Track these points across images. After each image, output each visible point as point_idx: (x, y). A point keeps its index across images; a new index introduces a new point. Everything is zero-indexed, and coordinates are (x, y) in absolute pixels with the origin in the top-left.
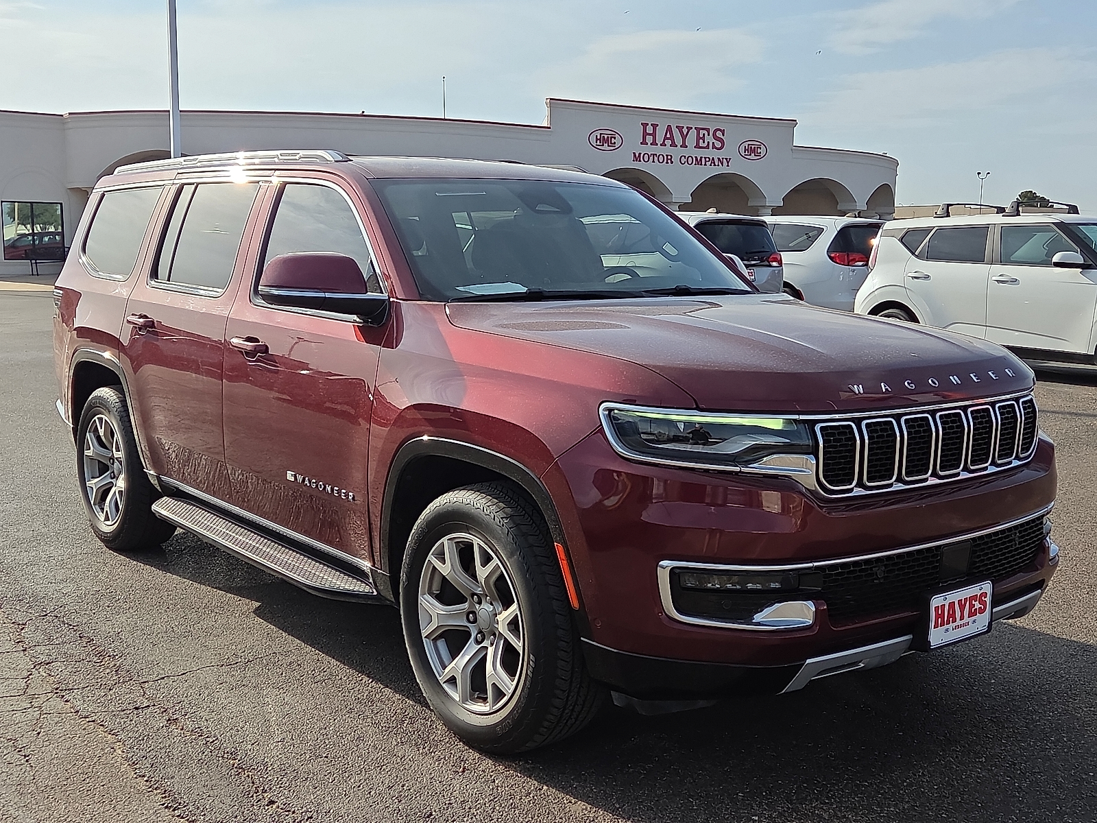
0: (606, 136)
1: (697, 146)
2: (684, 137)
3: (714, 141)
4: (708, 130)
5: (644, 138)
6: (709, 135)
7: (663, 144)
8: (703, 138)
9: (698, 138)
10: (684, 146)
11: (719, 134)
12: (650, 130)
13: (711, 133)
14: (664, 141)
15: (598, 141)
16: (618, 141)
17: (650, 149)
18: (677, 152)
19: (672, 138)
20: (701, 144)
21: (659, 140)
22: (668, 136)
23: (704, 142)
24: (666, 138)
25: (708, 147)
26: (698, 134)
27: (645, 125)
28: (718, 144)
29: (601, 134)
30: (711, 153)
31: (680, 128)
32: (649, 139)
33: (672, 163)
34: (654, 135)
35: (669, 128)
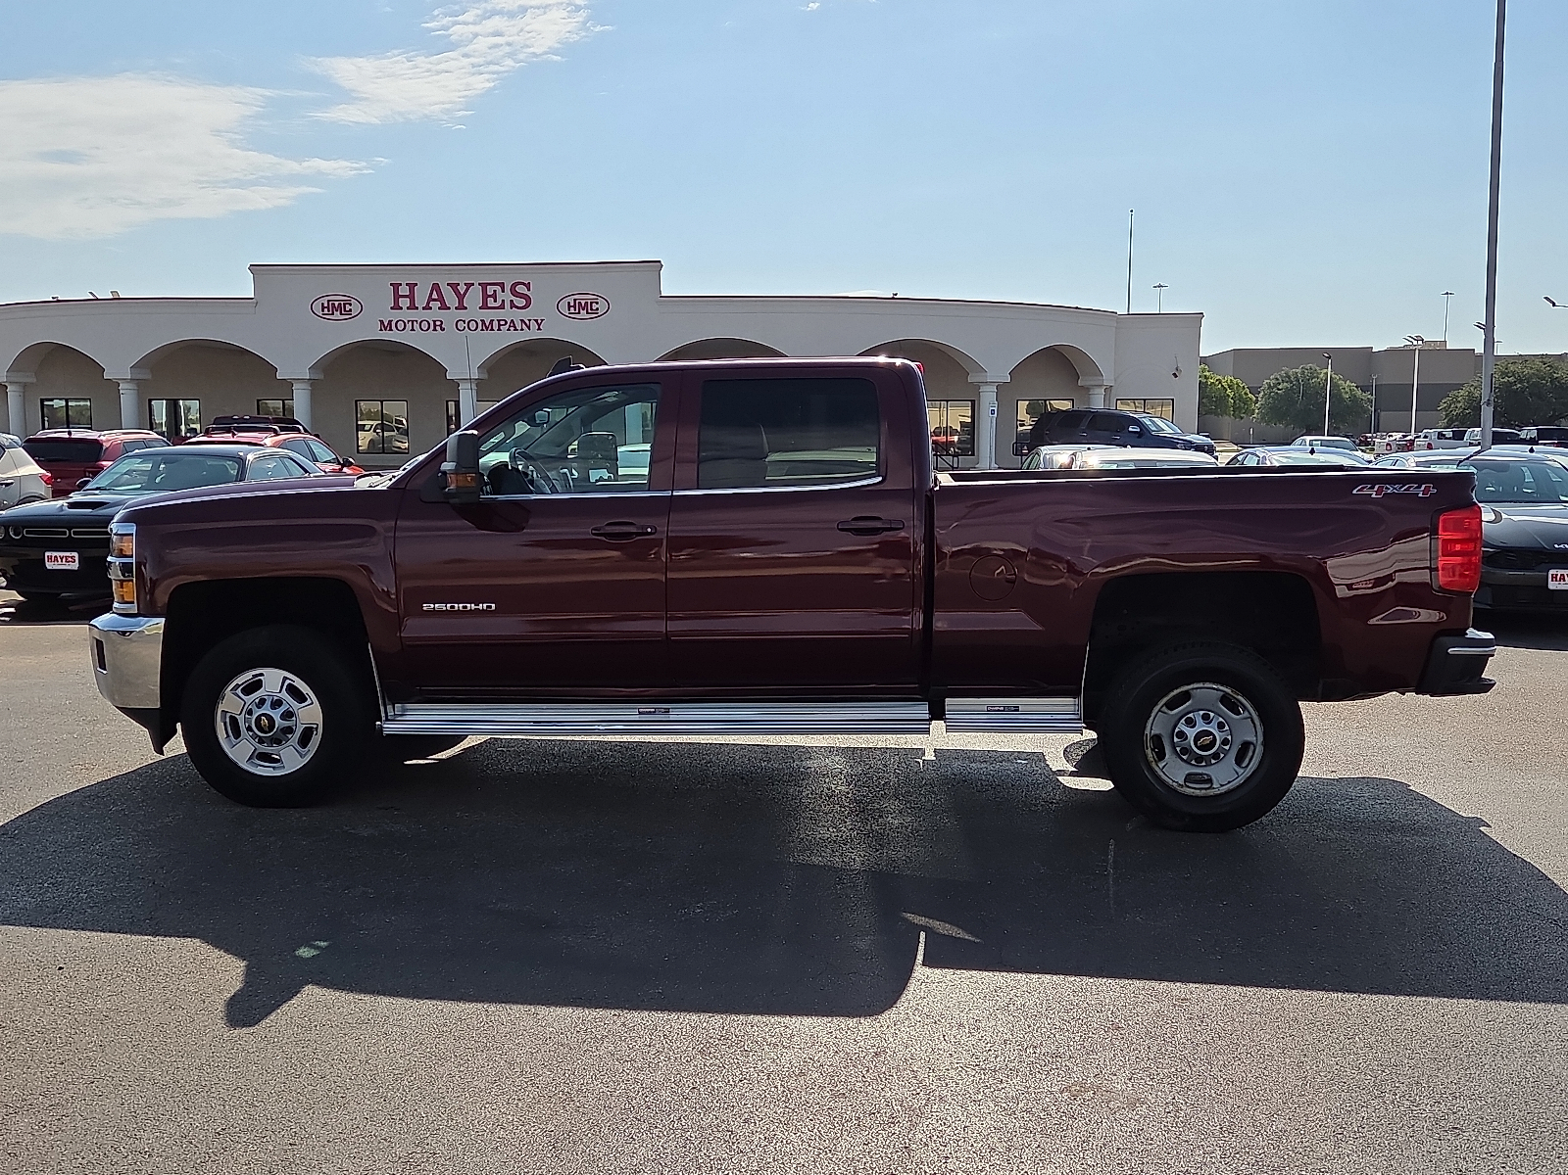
0: (336, 303)
1: (485, 306)
2: (461, 297)
3: (513, 298)
4: (502, 285)
5: (396, 301)
6: (503, 291)
7: (427, 307)
8: (494, 296)
9: (485, 296)
10: (461, 307)
11: (520, 289)
12: (404, 290)
13: (507, 288)
14: (428, 303)
15: (326, 310)
16: (355, 308)
17: (406, 315)
18: (449, 317)
19: (441, 299)
20: (491, 302)
21: (420, 302)
22: (435, 296)
23: (495, 301)
24: (431, 299)
25: (502, 307)
26: (484, 291)
27: (396, 286)
28: (522, 302)
29: (329, 301)
30: (508, 314)
31: (454, 286)
32: (404, 303)
33: (443, 330)
34: (411, 297)
35: (436, 287)
